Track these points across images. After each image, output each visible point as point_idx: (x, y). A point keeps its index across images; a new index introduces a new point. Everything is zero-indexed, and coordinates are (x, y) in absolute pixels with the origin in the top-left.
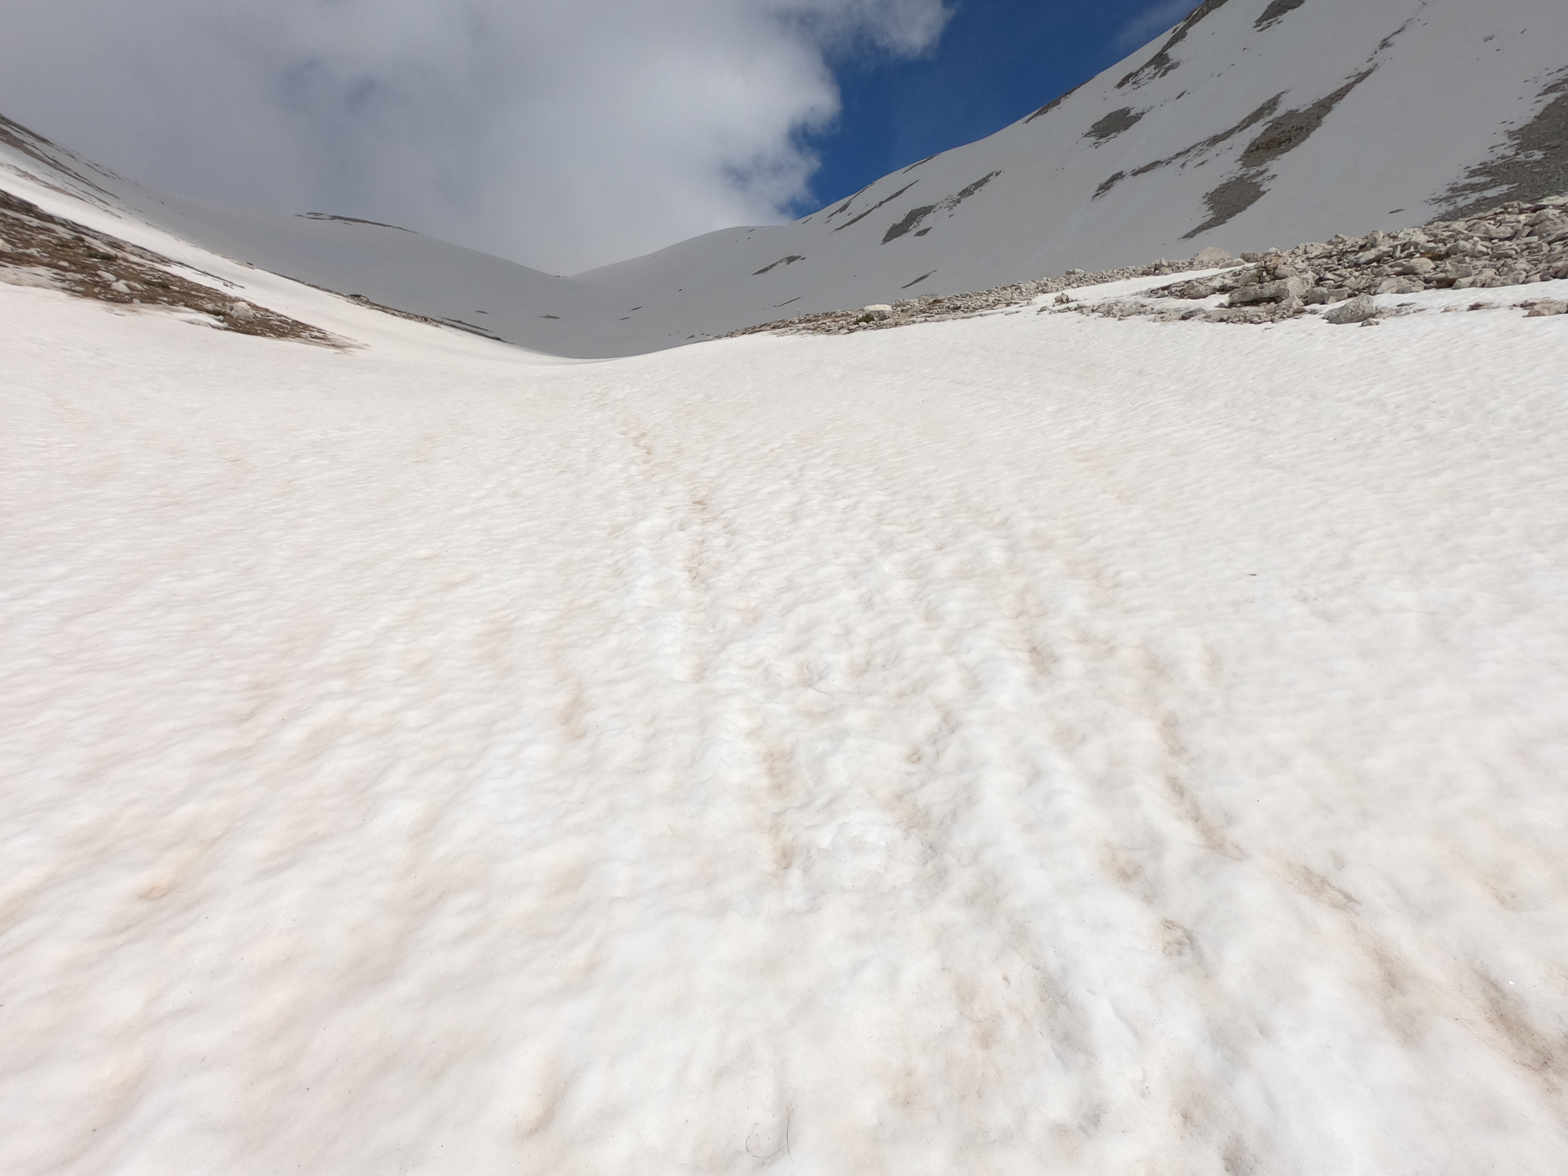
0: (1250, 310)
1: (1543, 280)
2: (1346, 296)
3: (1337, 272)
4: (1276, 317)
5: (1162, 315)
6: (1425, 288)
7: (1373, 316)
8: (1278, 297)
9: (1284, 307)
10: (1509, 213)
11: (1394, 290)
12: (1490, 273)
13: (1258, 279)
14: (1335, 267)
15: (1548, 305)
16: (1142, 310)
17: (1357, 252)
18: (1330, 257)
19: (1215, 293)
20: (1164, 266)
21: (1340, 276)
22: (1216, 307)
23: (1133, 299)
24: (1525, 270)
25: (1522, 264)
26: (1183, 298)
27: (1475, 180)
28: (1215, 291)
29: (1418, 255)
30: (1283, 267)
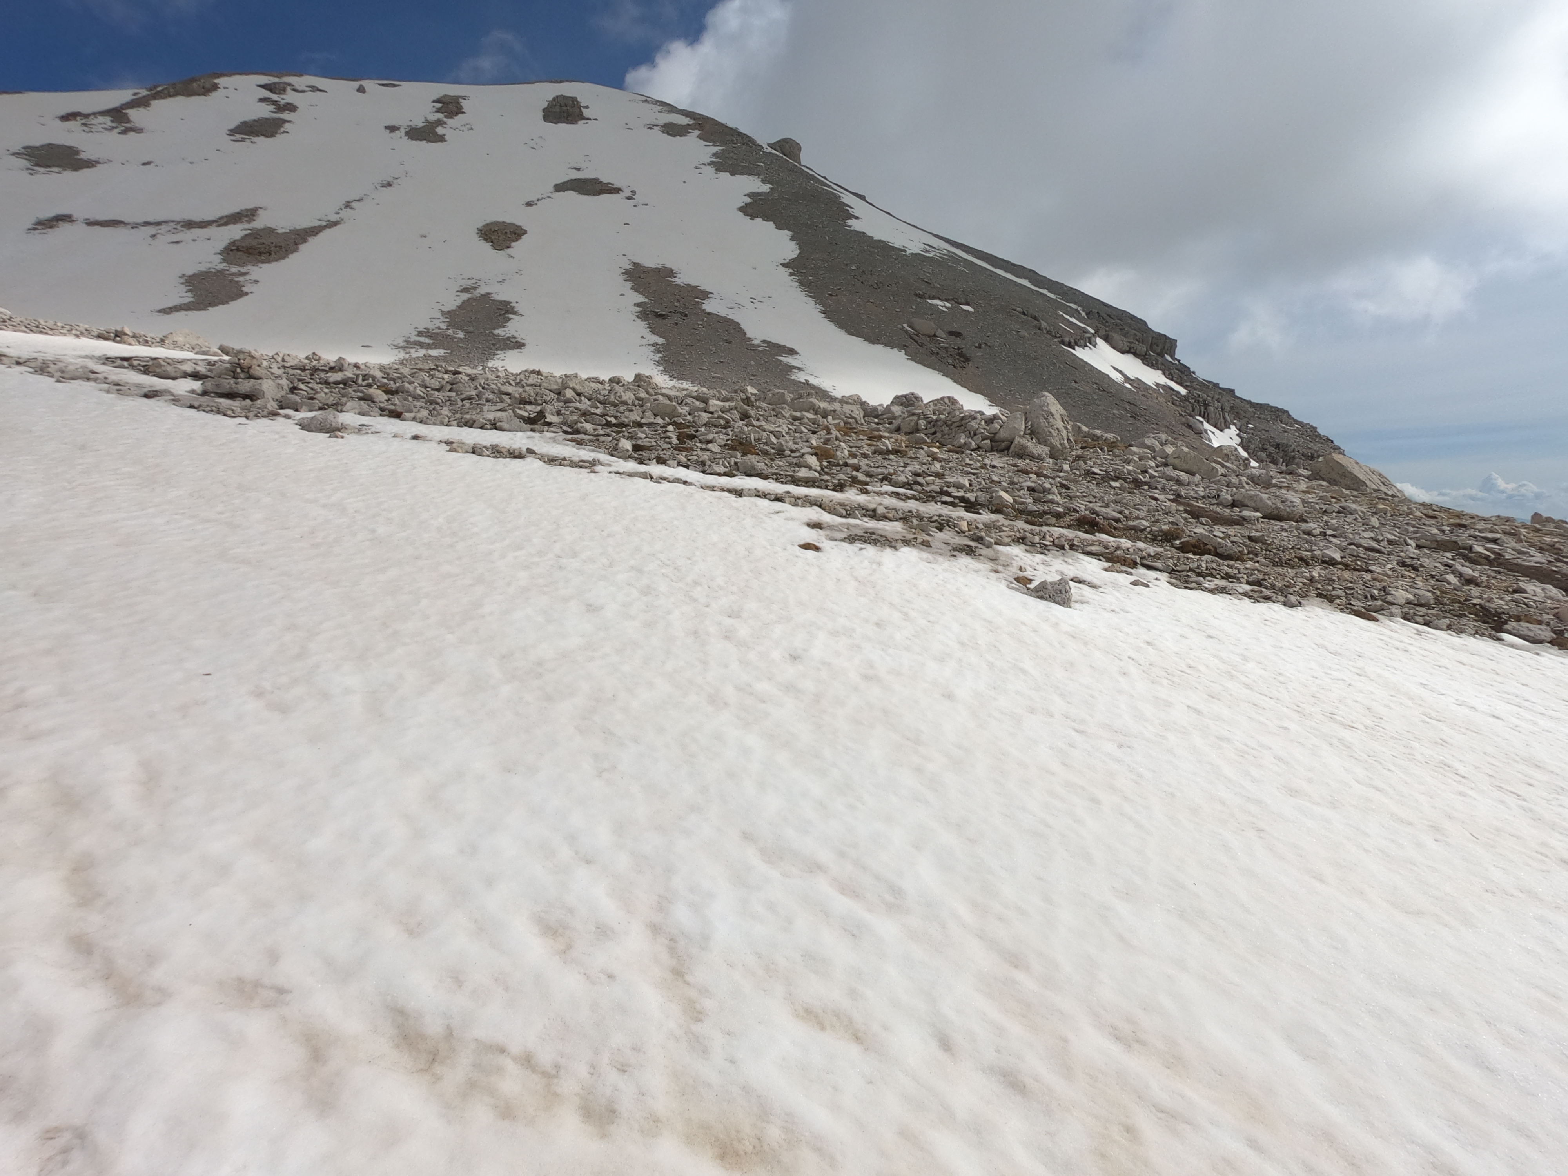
0: (224, 402)
1: (458, 426)
2: (317, 408)
3: (309, 385)
4: (251, 415)
5: (118, 387)
6: (381, 415)
7: (339, 430)
8: (254, 395)
9: (259, 406)
10: (439, 371)
11: (357, 411)
12: (424, 413)
13: (232, 374)
14: (308, 380)
15: (461, 445)
16: (92, 376)
17: (327, 372)
18: (304, 370)
19: (186, 378)
20: (127, 334)
21: (312, 389)
22: (186, 392)
23: (80, 361)
24: (447, 416)
25: (445, 411)
26: (148, 374)
27: (422, 339)
28: (186, 375)
29: (375, 386)
30: (258, 368)
